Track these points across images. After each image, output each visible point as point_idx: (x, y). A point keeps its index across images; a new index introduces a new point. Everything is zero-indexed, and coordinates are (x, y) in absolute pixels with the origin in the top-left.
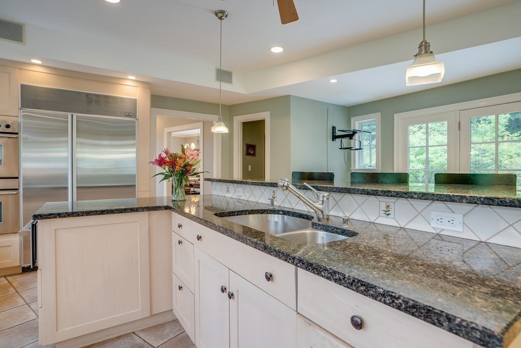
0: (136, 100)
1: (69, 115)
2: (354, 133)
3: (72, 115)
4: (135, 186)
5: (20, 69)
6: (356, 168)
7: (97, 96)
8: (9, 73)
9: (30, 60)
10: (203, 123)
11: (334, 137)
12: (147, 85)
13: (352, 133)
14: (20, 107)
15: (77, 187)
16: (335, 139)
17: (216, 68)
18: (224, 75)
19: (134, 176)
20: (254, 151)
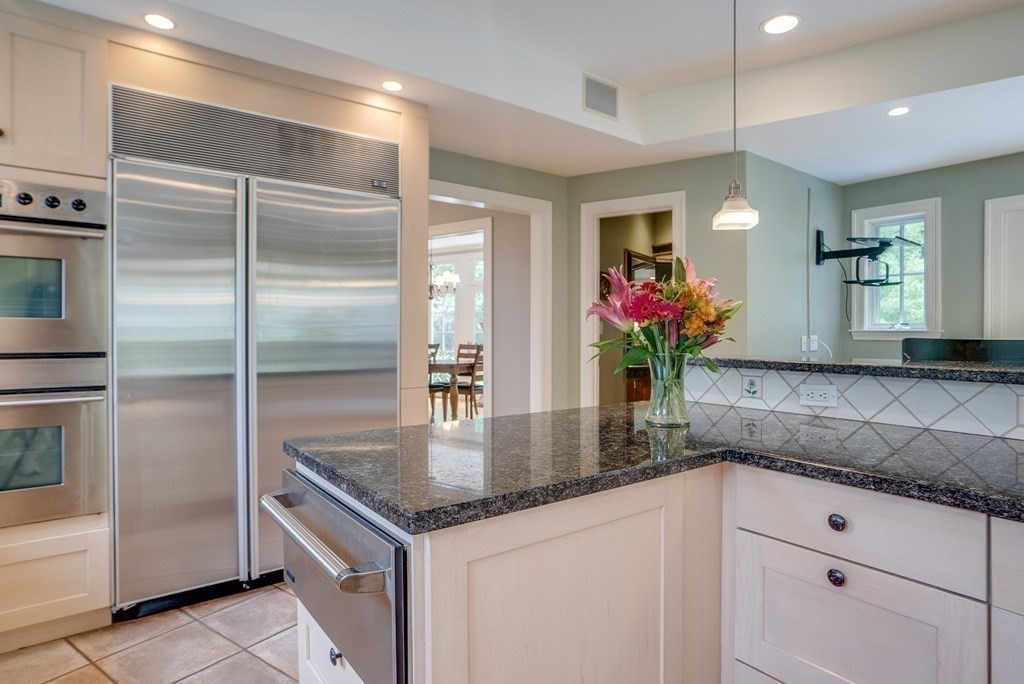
0: (395, 147)
1: (241, 179)
2: (885, 244)
3: (247, 179)
4: (394, 370)
5: (110, 41)
6: (866, 328)
7: (306, 130)
8: (83, 52)
9: (142, 17)
10: (493, 220)
11: (821, 256)
12: (420, 108)
13: (877, 245)
14: (110, 150)
15: (260, 376)
16: (824, 259)
17: (584, 75)
18: (601, 95)
19: (392, 346)
20: (608, 288)
